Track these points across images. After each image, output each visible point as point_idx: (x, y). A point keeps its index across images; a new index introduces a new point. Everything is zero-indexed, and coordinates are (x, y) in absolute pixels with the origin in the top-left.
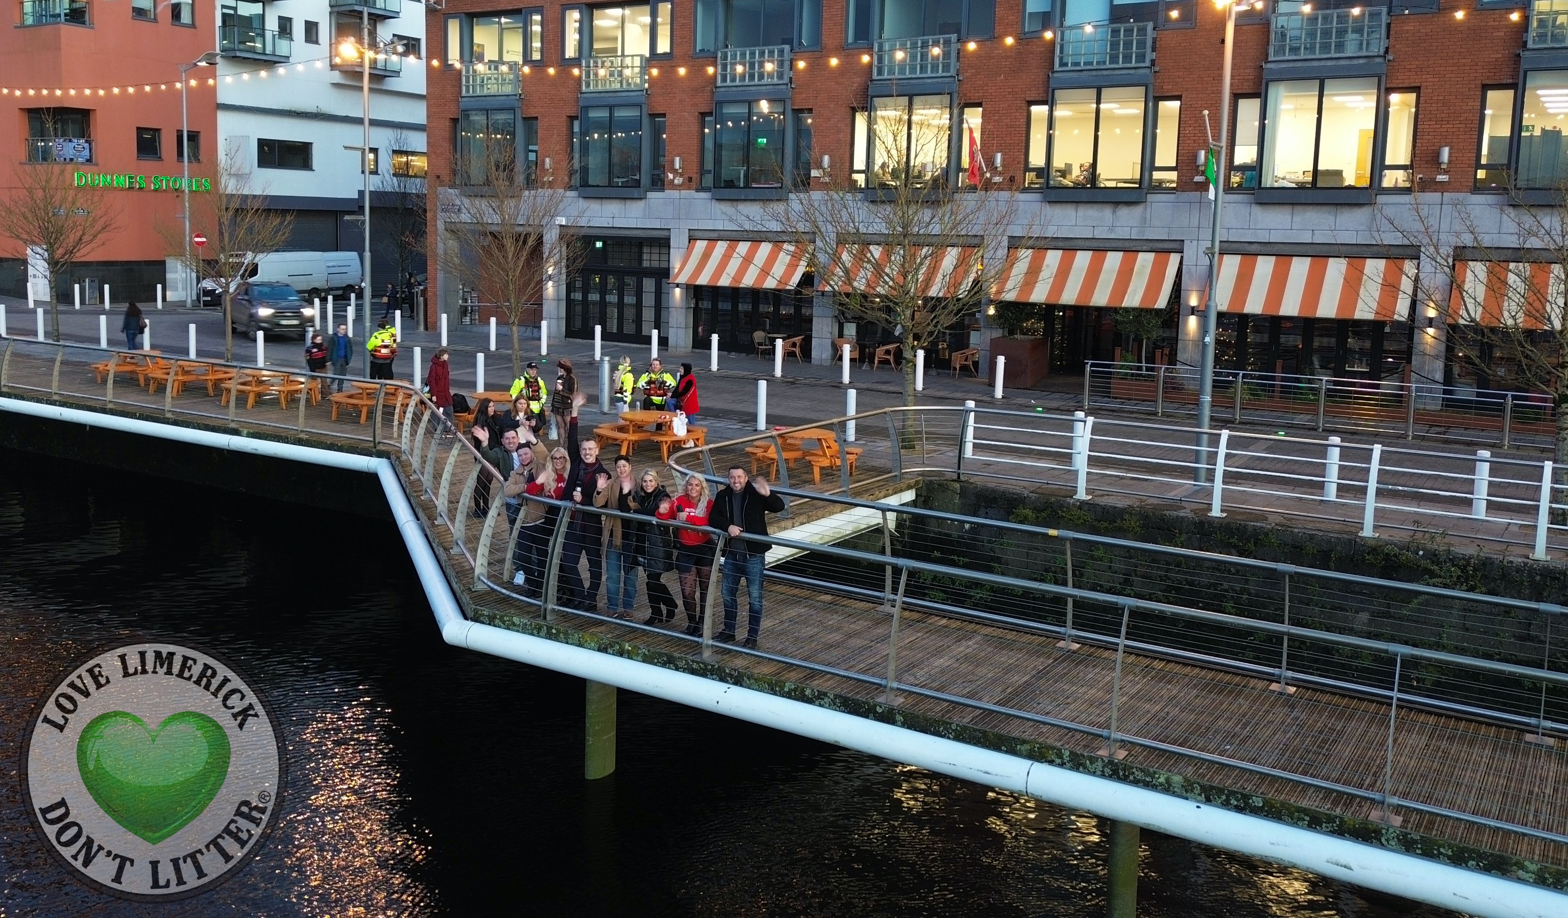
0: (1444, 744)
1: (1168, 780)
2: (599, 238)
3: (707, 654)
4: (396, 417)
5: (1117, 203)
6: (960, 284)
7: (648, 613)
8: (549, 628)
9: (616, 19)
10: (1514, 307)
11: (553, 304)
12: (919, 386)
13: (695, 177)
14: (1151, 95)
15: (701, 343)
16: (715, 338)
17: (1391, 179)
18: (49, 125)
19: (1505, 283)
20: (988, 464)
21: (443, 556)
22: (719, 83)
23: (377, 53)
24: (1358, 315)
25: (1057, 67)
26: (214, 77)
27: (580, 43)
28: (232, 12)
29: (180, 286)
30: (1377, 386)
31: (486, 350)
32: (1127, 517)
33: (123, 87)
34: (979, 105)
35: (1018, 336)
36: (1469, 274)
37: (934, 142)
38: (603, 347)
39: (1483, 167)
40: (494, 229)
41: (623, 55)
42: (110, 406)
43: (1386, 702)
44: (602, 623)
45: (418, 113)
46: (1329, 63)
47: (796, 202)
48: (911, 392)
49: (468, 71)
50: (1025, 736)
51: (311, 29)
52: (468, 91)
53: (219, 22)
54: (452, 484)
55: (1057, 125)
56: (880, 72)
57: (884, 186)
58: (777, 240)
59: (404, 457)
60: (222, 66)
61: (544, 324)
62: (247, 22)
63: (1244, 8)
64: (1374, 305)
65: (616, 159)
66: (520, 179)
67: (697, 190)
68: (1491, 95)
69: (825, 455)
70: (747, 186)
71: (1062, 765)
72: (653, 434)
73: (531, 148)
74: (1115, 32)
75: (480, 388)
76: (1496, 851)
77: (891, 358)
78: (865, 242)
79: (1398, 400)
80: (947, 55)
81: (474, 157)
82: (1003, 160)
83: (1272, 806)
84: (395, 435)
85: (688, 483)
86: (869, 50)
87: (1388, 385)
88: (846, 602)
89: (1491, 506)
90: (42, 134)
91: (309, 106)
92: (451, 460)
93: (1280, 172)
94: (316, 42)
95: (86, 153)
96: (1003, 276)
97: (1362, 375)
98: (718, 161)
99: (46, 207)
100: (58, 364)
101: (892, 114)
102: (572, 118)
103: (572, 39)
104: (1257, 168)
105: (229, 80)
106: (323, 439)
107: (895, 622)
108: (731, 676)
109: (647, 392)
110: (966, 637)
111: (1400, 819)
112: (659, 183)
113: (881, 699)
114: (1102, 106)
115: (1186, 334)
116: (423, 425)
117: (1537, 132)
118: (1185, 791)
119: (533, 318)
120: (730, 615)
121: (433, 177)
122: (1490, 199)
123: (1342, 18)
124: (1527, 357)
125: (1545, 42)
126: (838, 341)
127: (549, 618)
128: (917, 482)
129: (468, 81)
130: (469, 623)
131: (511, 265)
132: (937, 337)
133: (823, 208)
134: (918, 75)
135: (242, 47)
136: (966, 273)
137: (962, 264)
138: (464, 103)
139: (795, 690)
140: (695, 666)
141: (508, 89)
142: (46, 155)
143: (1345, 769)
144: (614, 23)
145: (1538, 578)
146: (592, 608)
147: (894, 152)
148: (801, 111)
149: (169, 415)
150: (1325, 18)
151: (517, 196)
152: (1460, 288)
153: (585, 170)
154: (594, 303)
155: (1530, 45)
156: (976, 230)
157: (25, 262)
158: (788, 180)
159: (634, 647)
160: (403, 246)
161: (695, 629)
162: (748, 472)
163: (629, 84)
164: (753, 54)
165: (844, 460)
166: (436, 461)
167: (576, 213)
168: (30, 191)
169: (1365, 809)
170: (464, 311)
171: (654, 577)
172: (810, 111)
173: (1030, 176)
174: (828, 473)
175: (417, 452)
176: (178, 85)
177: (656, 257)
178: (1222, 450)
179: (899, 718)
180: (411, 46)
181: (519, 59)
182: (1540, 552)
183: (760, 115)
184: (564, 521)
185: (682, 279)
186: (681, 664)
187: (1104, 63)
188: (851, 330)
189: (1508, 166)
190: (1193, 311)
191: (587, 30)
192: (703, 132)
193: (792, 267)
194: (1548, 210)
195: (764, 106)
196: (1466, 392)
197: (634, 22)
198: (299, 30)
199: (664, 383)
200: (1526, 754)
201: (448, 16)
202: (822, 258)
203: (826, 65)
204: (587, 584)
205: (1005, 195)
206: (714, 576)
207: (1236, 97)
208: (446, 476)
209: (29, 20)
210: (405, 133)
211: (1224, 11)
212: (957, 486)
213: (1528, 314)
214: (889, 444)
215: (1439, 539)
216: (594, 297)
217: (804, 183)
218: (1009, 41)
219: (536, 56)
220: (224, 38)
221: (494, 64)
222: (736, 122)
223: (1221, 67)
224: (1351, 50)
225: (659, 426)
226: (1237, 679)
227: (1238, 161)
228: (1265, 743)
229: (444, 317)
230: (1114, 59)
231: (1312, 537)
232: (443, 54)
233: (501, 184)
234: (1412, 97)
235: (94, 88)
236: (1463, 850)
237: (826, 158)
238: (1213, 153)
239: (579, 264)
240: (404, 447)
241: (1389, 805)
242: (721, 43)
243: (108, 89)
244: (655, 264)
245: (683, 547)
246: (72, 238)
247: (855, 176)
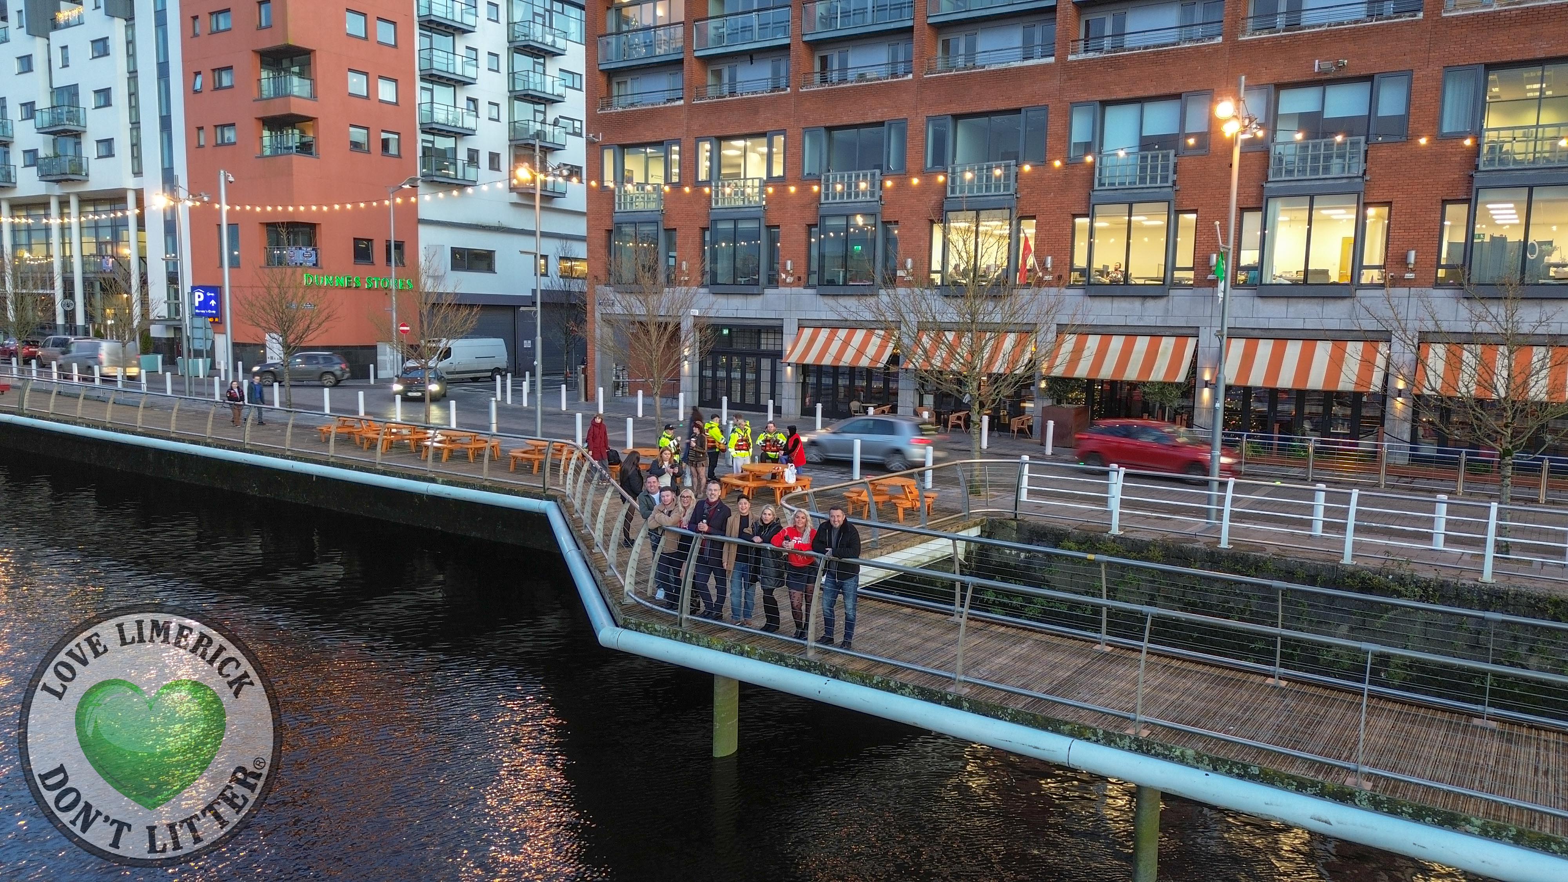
0: (1407, 726)
1: (1182, 753)
2: (725, 326)
3: (811, 654)
4: (562, 468)
5: (1145, 297)
6: (1017, 361)
7: (763, 622)
8: (684, 633)
9: (738, 149)
10: (1466, 377)
11: (689, 380)
12: (985, 445)
13: (803, 276)
14: (1172, 211)
15: (808, 412)
16: (819, 406)
17: (1369, 276)
18: (284, 236)
19: (1461, 361)
20: (1039, 506)
21: (599, 577)
22: (823, 201)
23: (546, 176)
24: (1341, 387)
25: (1096, 187)
26: (416, 196)
27: (711, 169)
28: (430, 145)
29: (388, 366)
30: (1357, 445)
31: (635, 416)
32: (1152, 548)
33: (343, 204)
34: (1034, 217)
35: (1065, 405)
36: (1431, 350)
37: (996, 246)
38: (728, 414)
39: (1442, 267)
40: (642, 319)
41: (745, 178)
42: (332, 460)
43: (1359, 693)
44: (726, 629)
45: (580, 227)
46: (1318, 183)
47: (884, 296)
48: (977, 448)
49: (620, 192)
50: (1067, 719)
51: (494, 158)
52: (620, 207)
53: (419, 153)
54: (607, 521)
55: (1097, 235)
56: (953, 191)
57: (955, 283)
58: (870, 327)
59: (568, 500)
60: (421, 187)
61: (681, 395)
62: (442, 153)
63: (1247, 136)
64: (1354, 378)
65: (739, 264)
66: (662, 278)
67: (805, 287)
68: (1450, 208)
69: (907, 498)
70: (845, 284)
71: (1097, 742)
72: (769, 482)
73: (671, 254)
74: (1144, 158)
75: (630, 446)
76: (1448, 810)
77: (962, 423)
78: (941, 329)
79: (1374, 456)
80: (1007, 177)
81: (624, 259)
82: (1053, 262)
83: (1266, 774)
84: (561, 482)
85: (796, 516)
86: (945, 172)
87: (1365, 444)
88: (925, 613)
89: (1448, 540)
90: (278, 244)
91: (491, 219)
92: (606, 500)
93: (1277, 272)
94: (498, 170)
95: (313, 258)
96: (1053, 354)
97: (1344, 436)
98: (821, 267)
99: (280, 302)
100: (290, 426)
101: (963, 225)
102: (704, 229)
103: (704, 166)
104: (1259, 268)
105: (427, 198)
106: (503, 485)
107: (963, 629)
108: (830, 671)
109: (764, 448)
110: (1021, 641)
111: (1371, 784)
112: (773, 282)
113: (951, 689)
114: (1133, 218)
115: (1201, 403)
116: (583, 473)
117: (1487, 239)
118: (1197, 762)
119: (671, 392)
120: (829, 622)
121: (593, 278)
122: (1449, 292)
123: (1328, 146)
124: (1477, 419)
125: (1493, 165)
126: (919, 409)
127: (683, 625)
128: (982, 521)
129: (620, 199)
130: (620, 629)
131: (655, 346)
132: (999, 404)
133: (907, 300)
134: (984, 193)
135: (438, 173)
136: (1023, 351)
137: (1020, 346)
138: (617, 218)
139: (882, 682)
140: (801, 663)
141: (653, 206)
142: (281, 261)
143: (1327, 744)
144: (738, 153)
145: (1485, 597)
146: (719, 618)
147: (964, 254)
148: (889, 223)
149: (379, 467)
150: (1315, 147)
151: (659, 292)
152: (1425, 366)
153: (714, 274)
154: (722, 380)
155: (1481, 167)
156: (1030, 318)
157: (264, 346)
158: (878, 279)
159: (753, 648)
160: (567, 332)
161: (802, 635)
162: (845, 511)
163: (750, 202)
164: (850, 177)
165: (922, 502)
166: (594, 503)
167: (706, 306)
168: (268, 288)
169: (1342, 776)
170: (617, 386)
171: (768, 592)
172: (896, 222)
173: (1075, 275)
174: (910, 513)
175: (578, 495)
176: (387, 203)
177: (771, 341)
178: (1229, 494)
179: (966, 704)
180: (574, 171)
181: (662, 182)
182: (1487, 576)
183: (856, 227)
184: (696, 547)
185: (793, 359)
186: (790, 661)
187: (1135, 183)
188: (929, 400)
189: (1464, 265)
190: (1207, 384)
191: (716, 159)
192: (810, 242)
193: (882, 348)
194: (1496, 302)
195: (860, 220)
196: (1428, 449)
197: (754, 151)
198: (484, 160)
199: (777, 441)
200: (1474, 734)
201: (603, 147)
202: (906, 341)
203: (909, 185)
204: (714, 599)
205: (1053, 290)
206: (817, 592)
207: (1242, 210)
208: (602, 513)
209: (267, 152)
210: (569, 242)
211: (1232, 139)
212: (1014, 523)
213: (1479, 384)
214: (959, 491)
215: (1404, 565)
216: (722, 374)
217: (891, 281)
218: (1057, 164)
219: (675, 179)
220: (424, 167)
221: (641, 186)
222: (837, 233)
223: (1229, 187)
224: (1335, 171)
225: (774, 476)
226: (1240, 675)
227: (1243, 263)
228: (1261, 725)
229: (601, 390)
230: (1143, 180)
231: (1302, 564)
232: (601, 180)
233: (646, 280)
234: (1386, 210)
235: (319, 205)
236: (1422, 809)
237: (909, 261)
238: (1224, 255)
239: (709, 346)
240: (568, 492)
241: (1362, 773)
242: (824, 168)
243: (330, 205)
244: (771, 347)
245: (792, 567)
246: (302, 326)
247: (933, 276)
